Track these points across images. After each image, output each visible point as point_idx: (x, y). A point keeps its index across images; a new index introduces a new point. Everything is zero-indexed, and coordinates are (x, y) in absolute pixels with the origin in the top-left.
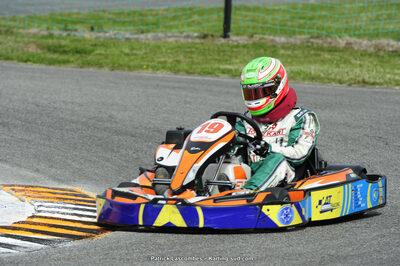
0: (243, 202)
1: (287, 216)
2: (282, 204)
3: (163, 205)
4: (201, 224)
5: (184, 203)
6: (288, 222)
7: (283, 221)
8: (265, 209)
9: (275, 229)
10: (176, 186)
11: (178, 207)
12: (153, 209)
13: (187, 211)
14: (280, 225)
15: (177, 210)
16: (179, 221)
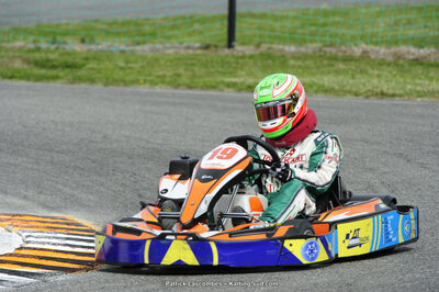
0: (263, 236)
1: (312, 252)
2: (306, 237)
3: (172, 241)
4: (216, 262)
5: (196, 238)
6: (313, 259)
7: (307, 257)
8: (287, 244)
9: (300, 267)
10: (186, 219)
11: (189, 242)
12: (160, 246)
13: (199, 246)
14: (305, 262)
15: (187, 246)
16: (190, 259)
